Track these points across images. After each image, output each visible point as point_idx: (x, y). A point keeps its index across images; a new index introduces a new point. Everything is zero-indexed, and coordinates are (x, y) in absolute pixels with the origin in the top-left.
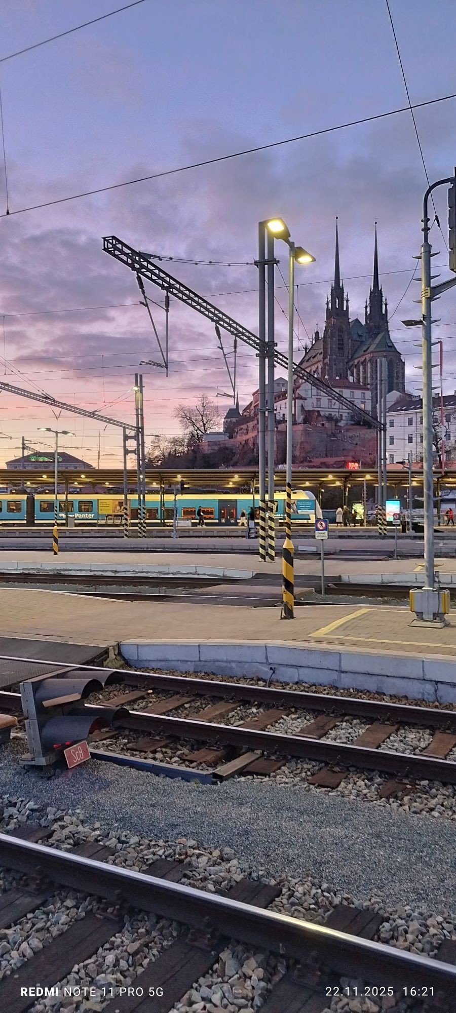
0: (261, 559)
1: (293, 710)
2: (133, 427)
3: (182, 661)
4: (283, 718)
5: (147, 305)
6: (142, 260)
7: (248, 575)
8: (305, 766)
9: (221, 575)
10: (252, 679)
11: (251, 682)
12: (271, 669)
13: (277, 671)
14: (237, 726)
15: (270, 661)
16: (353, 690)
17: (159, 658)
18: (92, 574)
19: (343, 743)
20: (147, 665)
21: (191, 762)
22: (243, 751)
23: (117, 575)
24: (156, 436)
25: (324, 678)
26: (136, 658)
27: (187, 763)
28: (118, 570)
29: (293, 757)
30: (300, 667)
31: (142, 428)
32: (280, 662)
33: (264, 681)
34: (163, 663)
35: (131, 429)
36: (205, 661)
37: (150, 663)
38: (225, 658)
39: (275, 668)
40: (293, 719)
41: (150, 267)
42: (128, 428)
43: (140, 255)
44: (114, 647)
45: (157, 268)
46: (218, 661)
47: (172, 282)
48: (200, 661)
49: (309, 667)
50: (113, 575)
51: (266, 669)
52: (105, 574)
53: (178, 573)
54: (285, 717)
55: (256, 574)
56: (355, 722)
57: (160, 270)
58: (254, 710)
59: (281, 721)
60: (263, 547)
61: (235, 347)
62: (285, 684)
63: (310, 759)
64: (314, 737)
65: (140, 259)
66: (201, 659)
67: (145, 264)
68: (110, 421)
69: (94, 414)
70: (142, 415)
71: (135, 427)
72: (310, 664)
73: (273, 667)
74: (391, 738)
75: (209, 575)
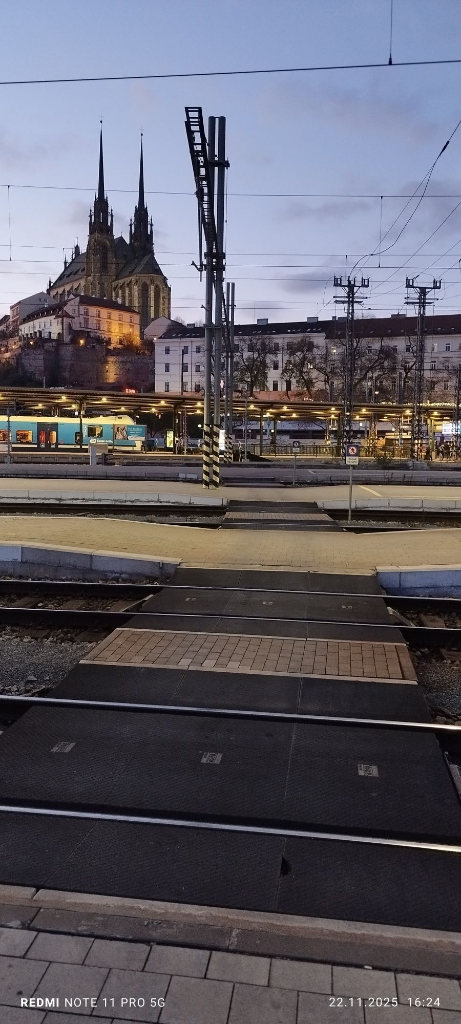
0: (205, 487)
26: (397, 586)
60: (207, 473)
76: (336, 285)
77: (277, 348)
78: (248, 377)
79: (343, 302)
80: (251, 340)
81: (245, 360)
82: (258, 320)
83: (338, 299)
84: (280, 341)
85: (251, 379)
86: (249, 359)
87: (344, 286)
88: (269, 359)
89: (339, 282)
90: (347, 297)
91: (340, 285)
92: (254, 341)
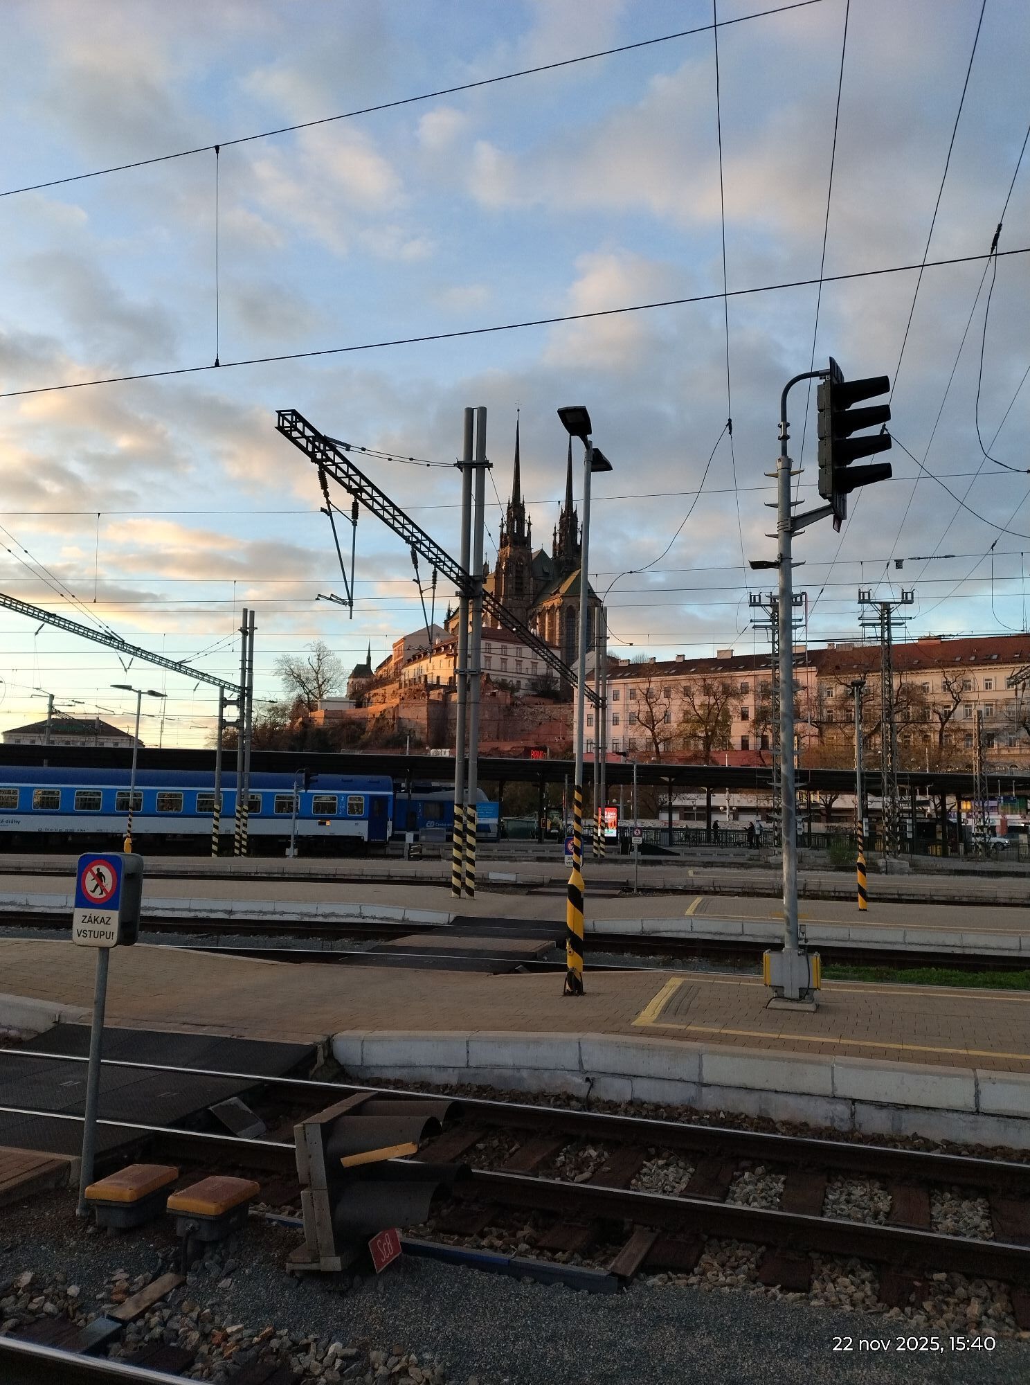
0: (453, 894)
1: (653, 1151)
2: (236, 686)
3: (439, 1068)
4: (645, 1166)
5: (329, 513)
6: (327, 448)
7: (440, 918)
8: (740, 1253)
9: (400, 918)
10: (557, 1097)
11: (558, 1103)
12: (587, 1079)
13: (597, 1085)
14: (582, 1182)
15: (586, 1067)
16: (724, 1113)
17: (399, 1063)
18: (191, 915)
19: (762, 1208)
20: (377, 1074)
21: (554, 1251)
22: (627, 1227)
23: (232, 917)
24: (270, 701)
25: (674, 1095)
26: (359, 1063)
27: (549, 1254)
28: (234, 909)
29: (711, 1237)
30: (635, 1076)
31: (250, 688)
32: (601, 1069)
33: (578, 1099)
34: (405, 1071)
35: (234, 690)
36: (477, 1068)
37: (383, 1070)
38: (510, 1062)
39: (593, 1079)
40: (659, 1167)
41: (338, 460)
42: (229, 688)
43: (326, 441)
44: (321, 1043)
45: (345, 461)
46: (499, 1067)
47: (363, 483)
48: (468, 1067)
49: (649, 1077)
50: (226, 916)
51: (579, 1080)
52: (213, 916)
53: (333, 914)
54: (648, 1164)
55: (457, 919)
56: (760, 1170)
57: (350, 465)
58: (593, 1153)
59: (645, 1170)
60: (458, 875)
61: (434, 581)
62: (612, 1106)
63: (740, 1241)
64: (717, 1198)
65: (325, 448)
66: (471, 1064)
67: (331, 454)
68: (202, 676)
69: (181, 666)
70: (251, 669)
71: (239, 688)
72: (652, 1073)
73: (590, 1077)
74: (830, 1197)
75: (381, 919)
76: (753, 604)
77: (745, 689)
78: (702, 731)
79: (766, 627)
80: (704, 680)
81: (697, 708)
82: (719, 652)
83: (757, 624)
84: (750, 682)
85: (707, 734)
86: (702, 705)
87: (765, 605)
88: (733, 703)
89: (757, 601)
90: (771, 621)
91: (759, 604)
92: (709, 682)
